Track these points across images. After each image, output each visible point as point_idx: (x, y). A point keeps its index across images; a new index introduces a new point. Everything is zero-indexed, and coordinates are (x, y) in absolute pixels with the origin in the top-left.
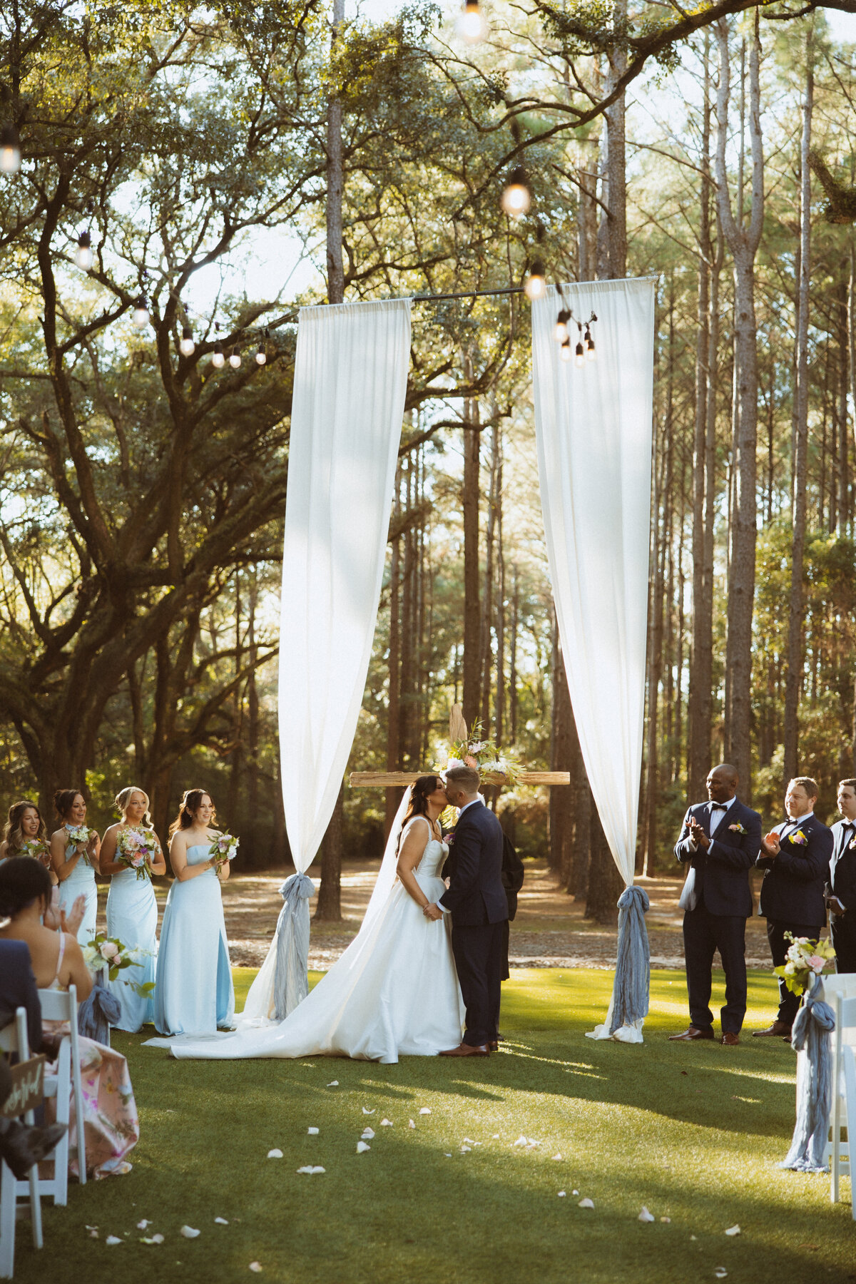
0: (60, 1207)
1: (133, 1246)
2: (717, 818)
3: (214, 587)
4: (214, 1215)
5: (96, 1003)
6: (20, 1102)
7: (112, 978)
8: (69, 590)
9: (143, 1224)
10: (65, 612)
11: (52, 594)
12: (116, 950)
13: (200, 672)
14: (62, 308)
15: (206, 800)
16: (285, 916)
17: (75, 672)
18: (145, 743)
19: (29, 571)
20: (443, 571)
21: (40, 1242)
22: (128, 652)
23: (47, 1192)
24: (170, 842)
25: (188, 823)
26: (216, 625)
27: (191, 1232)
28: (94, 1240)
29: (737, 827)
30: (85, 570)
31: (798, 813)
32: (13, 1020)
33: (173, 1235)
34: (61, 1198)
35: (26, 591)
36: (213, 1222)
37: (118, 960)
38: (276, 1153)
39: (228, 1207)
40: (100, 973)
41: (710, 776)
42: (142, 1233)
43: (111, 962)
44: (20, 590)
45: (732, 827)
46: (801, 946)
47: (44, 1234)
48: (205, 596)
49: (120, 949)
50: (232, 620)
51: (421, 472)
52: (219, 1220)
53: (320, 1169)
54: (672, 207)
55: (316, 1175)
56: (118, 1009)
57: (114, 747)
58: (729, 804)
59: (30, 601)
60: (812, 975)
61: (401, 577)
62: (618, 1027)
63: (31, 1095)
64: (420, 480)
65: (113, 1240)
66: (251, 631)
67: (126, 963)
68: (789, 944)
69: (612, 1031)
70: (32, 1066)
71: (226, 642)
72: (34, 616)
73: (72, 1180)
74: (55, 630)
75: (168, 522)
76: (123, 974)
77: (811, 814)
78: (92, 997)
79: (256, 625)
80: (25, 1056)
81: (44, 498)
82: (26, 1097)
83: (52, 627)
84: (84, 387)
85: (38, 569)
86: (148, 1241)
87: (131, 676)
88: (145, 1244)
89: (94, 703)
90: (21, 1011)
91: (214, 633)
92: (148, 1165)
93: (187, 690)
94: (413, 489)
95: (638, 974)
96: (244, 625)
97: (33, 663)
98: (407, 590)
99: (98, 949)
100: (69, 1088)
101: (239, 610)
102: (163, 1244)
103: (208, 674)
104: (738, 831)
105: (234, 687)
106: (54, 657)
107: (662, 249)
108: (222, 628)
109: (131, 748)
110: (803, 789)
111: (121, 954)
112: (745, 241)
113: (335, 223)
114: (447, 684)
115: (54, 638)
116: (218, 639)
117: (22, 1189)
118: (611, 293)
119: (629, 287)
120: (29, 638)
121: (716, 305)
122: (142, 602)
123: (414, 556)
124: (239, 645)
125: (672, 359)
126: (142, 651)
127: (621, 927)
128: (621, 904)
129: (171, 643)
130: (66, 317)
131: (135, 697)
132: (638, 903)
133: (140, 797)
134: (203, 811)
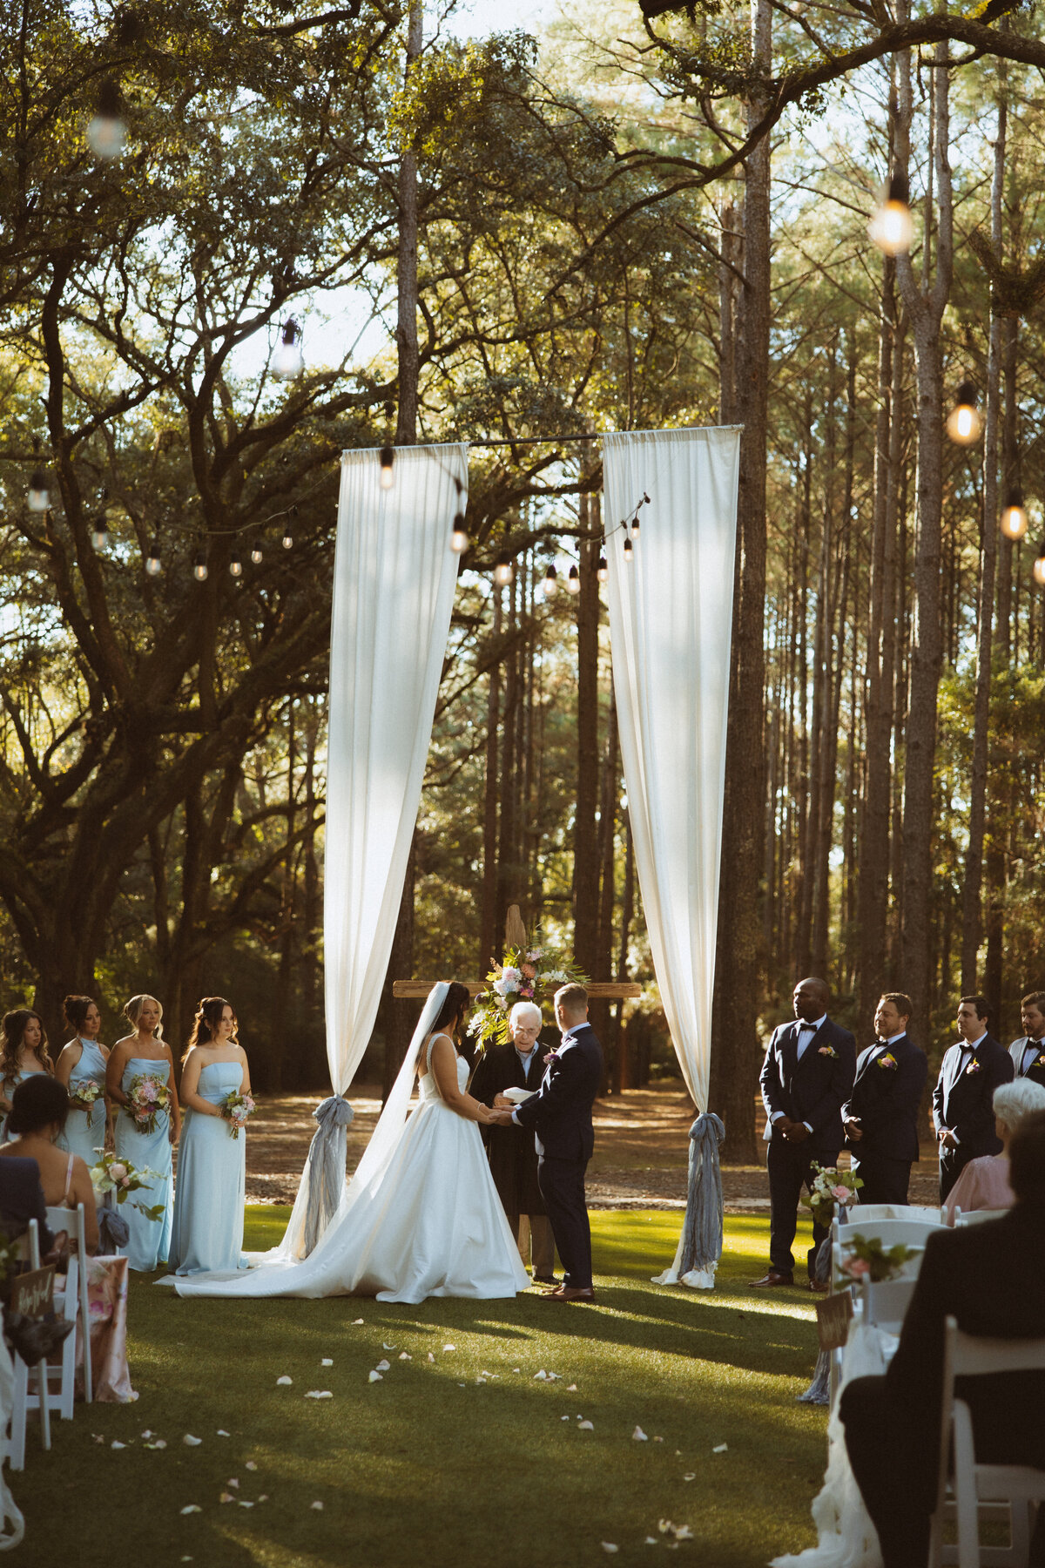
0: (66, 1421)
1: (138, 1451)
2: (805, 1040)
3: (259, 726)
4: (217, 1429)
5: (104, 1225)
6: (31, 1307)
7: (120, 1200)
8: (74, 727)
9: (148, 1434)
10: (69, 751)
11: (53, 731)
12: (124, 1172)
13: (243, 831)
14: (71, 376)
15: (227, 1012)
16: (317, 1142)
17: (83, 836)
18: (171, 924)
19: (25, 702)
20: (560, 703)
21: (48, 1444)
22: (149, 812)
23: (55, 1406)
24: (185, 1058)
25: (205, 1038)
26: (265, 769)
27: (192, 1440)
28: (100, 1444)
29: (828, 1050)
30: (95, 703)
31: (888, 1035)
32: (26, 1230)
33: (176, 1443)
34: (68, 1413)
35: (19, 727)
36: (216, 1435)
37: (126, 1181)
38: (285, 1380)
39: (231, 1422)
40: (108, 1195)
41: (798, 990)
42: (146, 1441)
43: (119, 1183)
44: (11, 726)
45: (823, 1050)
46: (828, 1176)
47: (52, 1440)
48: (249, 735)
49: (128, 1171)
50: (285, 764)
51: (529, 576)
52: (221, 1432)
53: (327, 1394)
54: (846, 250)
55: (323, 1400)
56: (127, 1233)
57: (132, 926)
58: (819, 1023)
59: (25, 740)
60: (836, 1205)
61: (501, 712)
62: (688, 1270)
63: (42, 1302)
64: (529, 585)
65: (117, 1445)
66: (308, 778)
67: (135, 1185)
68: (816, 1174)
69: (680, 1275)
70: (41, 1275)
71: (277, 793)
72: (30, 758)
73: (79, 1398)
74: (56, 778)
75: (201, 650)
76: (132, 1196)
77: (904, 1034)
78: (100, 1219)
79: (316, 770)
80: (37, 1265)
81: (45, 607)
82: (37, 1303)
83: (54, 773)
84: (98, 470)
85: (35, 698)
86: (152, 1447)
87: (154, 840)
88: (148, 1449)
89: (106, 877)
90: (33, 1222)
91: (261, 781)
92: (154, 1387)
93: (225, 856)
94: (518, 596)
95: (709, 1211)
96: (300, 771)
97: (27, 819)
98: (508, 729)
99: (106, 1170)
100: (76, 1306)
101: (292, 753)
102: (165, 1450)
103: (253, 833)
104: (828, 1055)
105: (286, 854)
106: (55, 812)
107: (832, 304)
108: (273, 774)
109: (151, 931)
110: (893, 1005)
111: (130, 1176)
112: (928, 306)
114: (566, 850)
115: (55, 789)
116: (266, 788)
117: (33, 1402)
118: (691, 442)
119: (712, 436)
120: (24, 788)
121: (899, 381)
122: (168, 745)
123: (519, 687)
124: (292, 800)
125: (851, 438)
126: (167, 808)
127: (694, 1160)
128: (693, 1134)
129: (205, 795)
130: (75, 389)
131: (157, 863)
132: (712, 1132)
133: (152, 1007)
134: (223, 1024)
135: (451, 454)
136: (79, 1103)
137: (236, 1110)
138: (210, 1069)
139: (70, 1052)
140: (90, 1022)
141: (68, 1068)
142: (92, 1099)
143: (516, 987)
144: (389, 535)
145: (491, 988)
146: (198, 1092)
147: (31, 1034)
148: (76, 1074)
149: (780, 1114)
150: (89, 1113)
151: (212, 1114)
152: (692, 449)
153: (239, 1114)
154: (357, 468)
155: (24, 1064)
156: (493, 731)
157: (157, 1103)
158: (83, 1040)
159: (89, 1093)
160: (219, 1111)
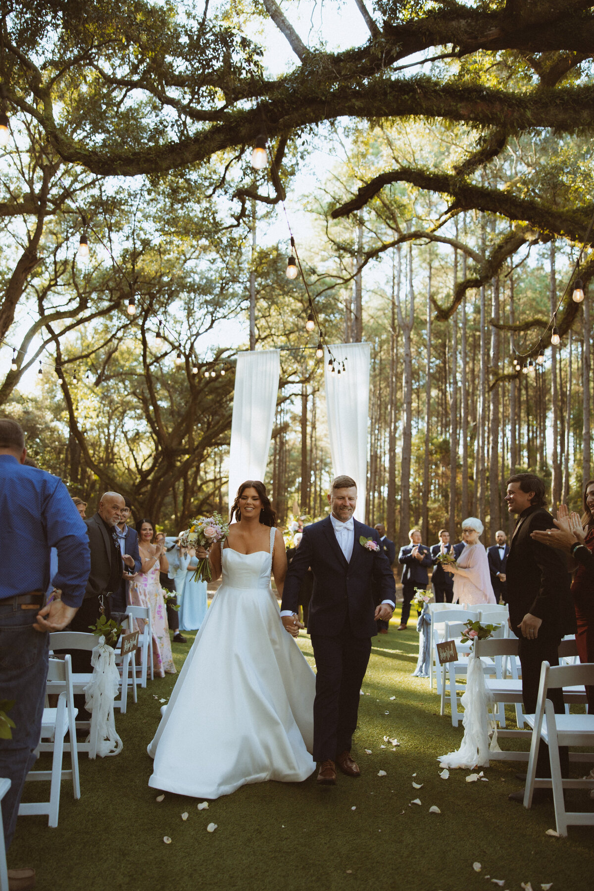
0: (144, 688)
3: (206, 455)
8: (150, 456)
10: (148, 464)
11: (144, 457)
13: (200, 488)
14: (150, 349)
17: (152, 487)
18: (179, 515)
19: (135, 449)
21: (136, 700)
22: (173, 480)
23: (139, 683)
26: (206, 470)
28: (156, 700)
30: (157, 449)
34: (144, 685)
35: (134, 456)
44: (131, 456)
47: (138, 698)
48: (202, 458)
50: (213, 468)
51: (285, 412)
54: (380, 313)
59: (135, 459)
60: (425, 603)
61: (278, 452)
63: (134, 645)
64: (285, 415)
66: (220, 472)
68: (416, 592)
71: (210, 476)
72: (137, 466)
73: (149, 679)
75: (189, 430)
79: (222, 469)
80: (132, 630)
81: (141, 421)
83: (144, 470)
84: (157, 379)
85: (138, 448)
87: (174, 489)
89: (160, 499)
90: (131, 614)
91: (206, 473)
93: (195, 494)
94: (282, 418)
96: (217, 470)
97: (136, 484)
98: (280, 457)
101: (215, 464)
103: (203, 488)
105: (213, 494)
106: (144, 481)
107: (376, 329)
108: (209, 470)
109: (173, 517)
112: (408, 327)
113: (253, 319)
114: (295, 493)
115: (144, 474)
116: (207, 475)
117: (130, 681)
118: (354, 348)
120: (135, 474)
121: (397, 350)
122: (178, 461)
123: (282, 444)
124: (215, 477)
125: (381, 370)
126: (178, 479)
129: (189, 477)
130: (151, 353)
131: (175, 497)
156: (275, 457)
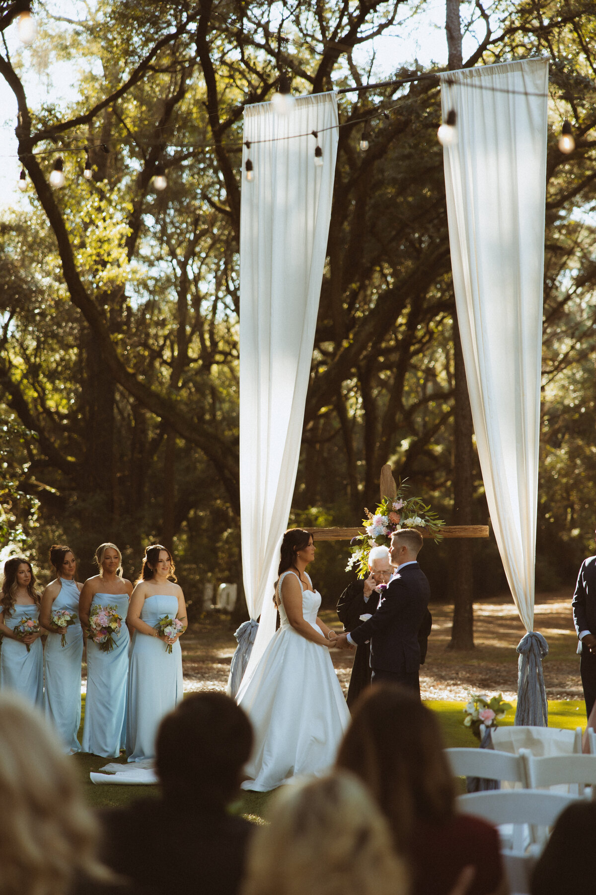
15: (164, 556)
16: (236, 658)
118: (509, 74)
119: (526, 67)
127: (522, 670)
128: (520, 649)
132: (535, 647)
133: (112, 554)
134: (161, 564)
135: (325, 101)
136: (55, 627)
137: (168, 630)
138: (151, 600)
139: (51, 589)
140: (67, 566)
141: (50, 601)
142: (65, 624)
143: (384, 531)
144: (280, 170)
145: (365, 533)
146: (141, 617)
147: (22, 575)
148: (56, 606)
149: (586, 633)
150: (63, 635)
151: (150, 635)
152: (510, 79)
153: (170, 633)
154: (255, 118)
155: (18, 599)
157: (110, 627)
158: (63, 580)
159: (63, 619)
160: (155, 632)
